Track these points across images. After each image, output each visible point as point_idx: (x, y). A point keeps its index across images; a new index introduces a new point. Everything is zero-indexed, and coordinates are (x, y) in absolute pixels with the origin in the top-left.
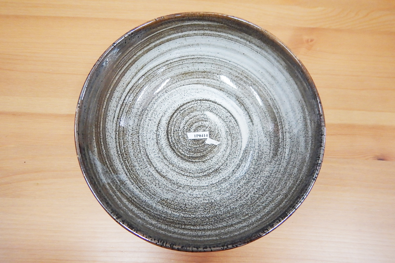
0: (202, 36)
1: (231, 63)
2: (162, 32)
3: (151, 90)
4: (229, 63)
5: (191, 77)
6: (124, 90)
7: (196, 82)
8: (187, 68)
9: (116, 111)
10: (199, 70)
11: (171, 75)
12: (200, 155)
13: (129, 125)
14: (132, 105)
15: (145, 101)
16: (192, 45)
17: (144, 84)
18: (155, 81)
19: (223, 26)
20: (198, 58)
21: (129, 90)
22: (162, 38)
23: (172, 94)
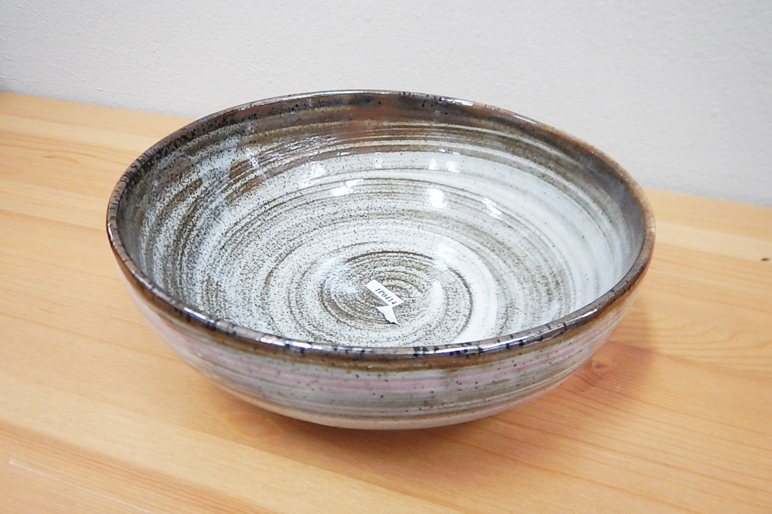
0: (540, 180)
1: (553, 249)
2: (485, 133)
3: (403, 208)
4: (549, 249)
5: (475, 237)
6: (369, 169)
7: (474, 248)
8: (482, 222)
9: (330, 177)
10: (496, 236)
11: (450, 213)
12: (346, 311)
13: (324, 209)
14: (358, 197)
15: (380, 211)
16: (516, 189)
17: (401, 191)
18: (420, 201)
20: (510, 216)
21: (375, 177)
22: (480, 145)
23: (423, 235)
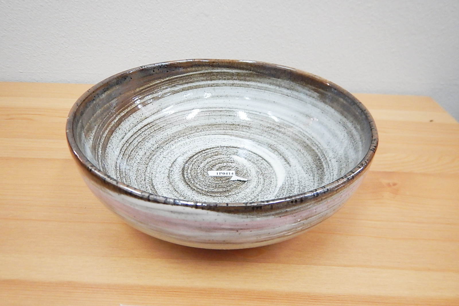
0: (232, 87)
1: (261, 114)
2: (191, 75)
3: (172, 133)
4: (259, 115)
5: (218, 128)
6: (141, 120)
7: (223, 133)
8: (214, 120)
9: (127, 134)
10: (227, 123)
11: (195, 124)
12: (222, 190)
13: (138, 155)
14: (147, 138)
15: (163, 140)
16: (221, 97)
17: (164, 125)
18: (177, 125)
19: (251, 74)
20: (226, 110)
21: (147, 124)
22: (191, 82)
23: (195, 140)
